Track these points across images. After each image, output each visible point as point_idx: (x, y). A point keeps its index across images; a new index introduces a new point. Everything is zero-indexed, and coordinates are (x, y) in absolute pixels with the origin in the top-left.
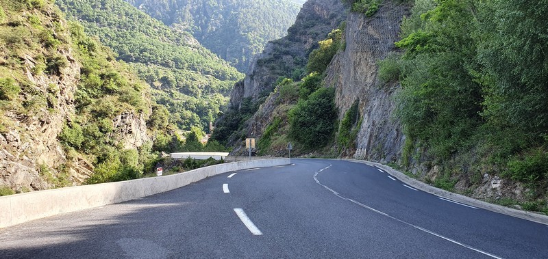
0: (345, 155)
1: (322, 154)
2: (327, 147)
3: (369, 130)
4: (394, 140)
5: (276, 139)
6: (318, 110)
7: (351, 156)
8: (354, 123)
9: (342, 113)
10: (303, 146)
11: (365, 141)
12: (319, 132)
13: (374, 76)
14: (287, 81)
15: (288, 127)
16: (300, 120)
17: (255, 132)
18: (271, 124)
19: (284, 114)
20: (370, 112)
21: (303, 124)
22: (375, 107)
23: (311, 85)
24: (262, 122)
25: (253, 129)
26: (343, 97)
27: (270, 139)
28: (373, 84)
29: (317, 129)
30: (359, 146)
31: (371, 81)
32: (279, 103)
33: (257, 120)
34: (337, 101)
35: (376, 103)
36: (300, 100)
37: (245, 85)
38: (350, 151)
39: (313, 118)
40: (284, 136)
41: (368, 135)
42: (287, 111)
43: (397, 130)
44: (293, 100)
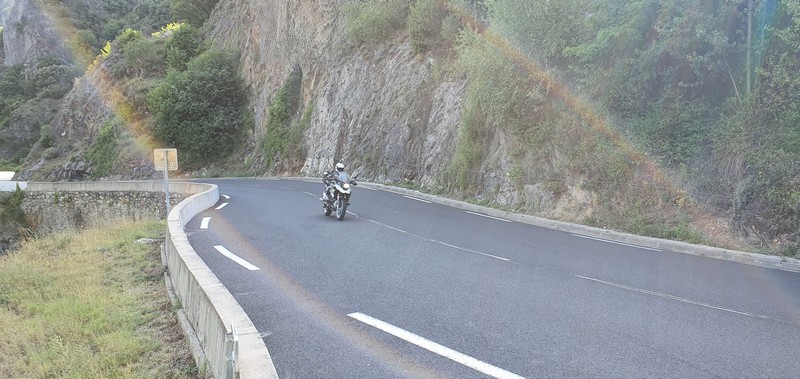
0: (282, 170)
1: (227, 169)
2: (235, 156)
3: (336, 125)
4: (405, 142)
5: (128, 144)
6: (212, 88)
7: (295, 170)
8: (294, 112)
9: (264, 95)
10: (187, 155)
11: (330, 146)
12: (217, 130)
13: (329, 30)
14: (132, 35)
15: (150, 121)
16: (178, 106)
17: (71, 131)
18: (113, 116)
19: (142, 96)
20: (331, 94)
21: (185, 115)
22: (345, 87)
23: (187, 46)
24: (86, 112)
25: (66, 125)
26: (263, 66)
27: (115, 145)
28: (329, 45)
29: (216, 124)
30: (311, 151)
31: (325, 40)
32: (122, 75)
33: (73, 106)
34: (247, 73)
35: (346, 78)
36: (172, 71)
37: (6, 42)
38: (291, 162)
39: (205, 104)
40: (144, 139)
41: (336, 134)
42: (144, 91)
43: (409, 126)
44: (155, 68)
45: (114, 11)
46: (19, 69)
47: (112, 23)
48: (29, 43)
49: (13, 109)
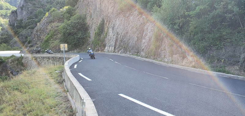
0: (98, 50)
1: (82, 50)
2: (84, 46)
3: (115, 37)
4: (136, 42)
5: (53, 43)
6: (77, 26)
8: (102, 33)
9: (93, 28)
10: (70, 46)
11: (113, 43)
12: (79, 38)
14: (54, 10)
15: (59, 36)
16: (68, 31)
17: (36, 39)
18: (48, 34)
20: (113, 27)
21: (70, 34)
22: (117, 25)
23: (70, 13)
24: (41, 33)
25: (35, 37)
26: (93, 19)
27: (49, 43)
28: (113, 13)
30: (107, 45)
31: (111, 11)
32: (51, 22)
33: (37, 31)
34: (88, 21)
35: (118, 22)
36: (65, 20)
37: (18, 13)
38: (101, 48)
39: (76, 30)
40: (58, 41)
41: (114, 39)
42: (58, 27)
43: (137, 37)
44: (61, 20)
45: (49, 3)
46: (21, 20)
47: (48, 6)
48: (25, 13)
49: (20, 32)
